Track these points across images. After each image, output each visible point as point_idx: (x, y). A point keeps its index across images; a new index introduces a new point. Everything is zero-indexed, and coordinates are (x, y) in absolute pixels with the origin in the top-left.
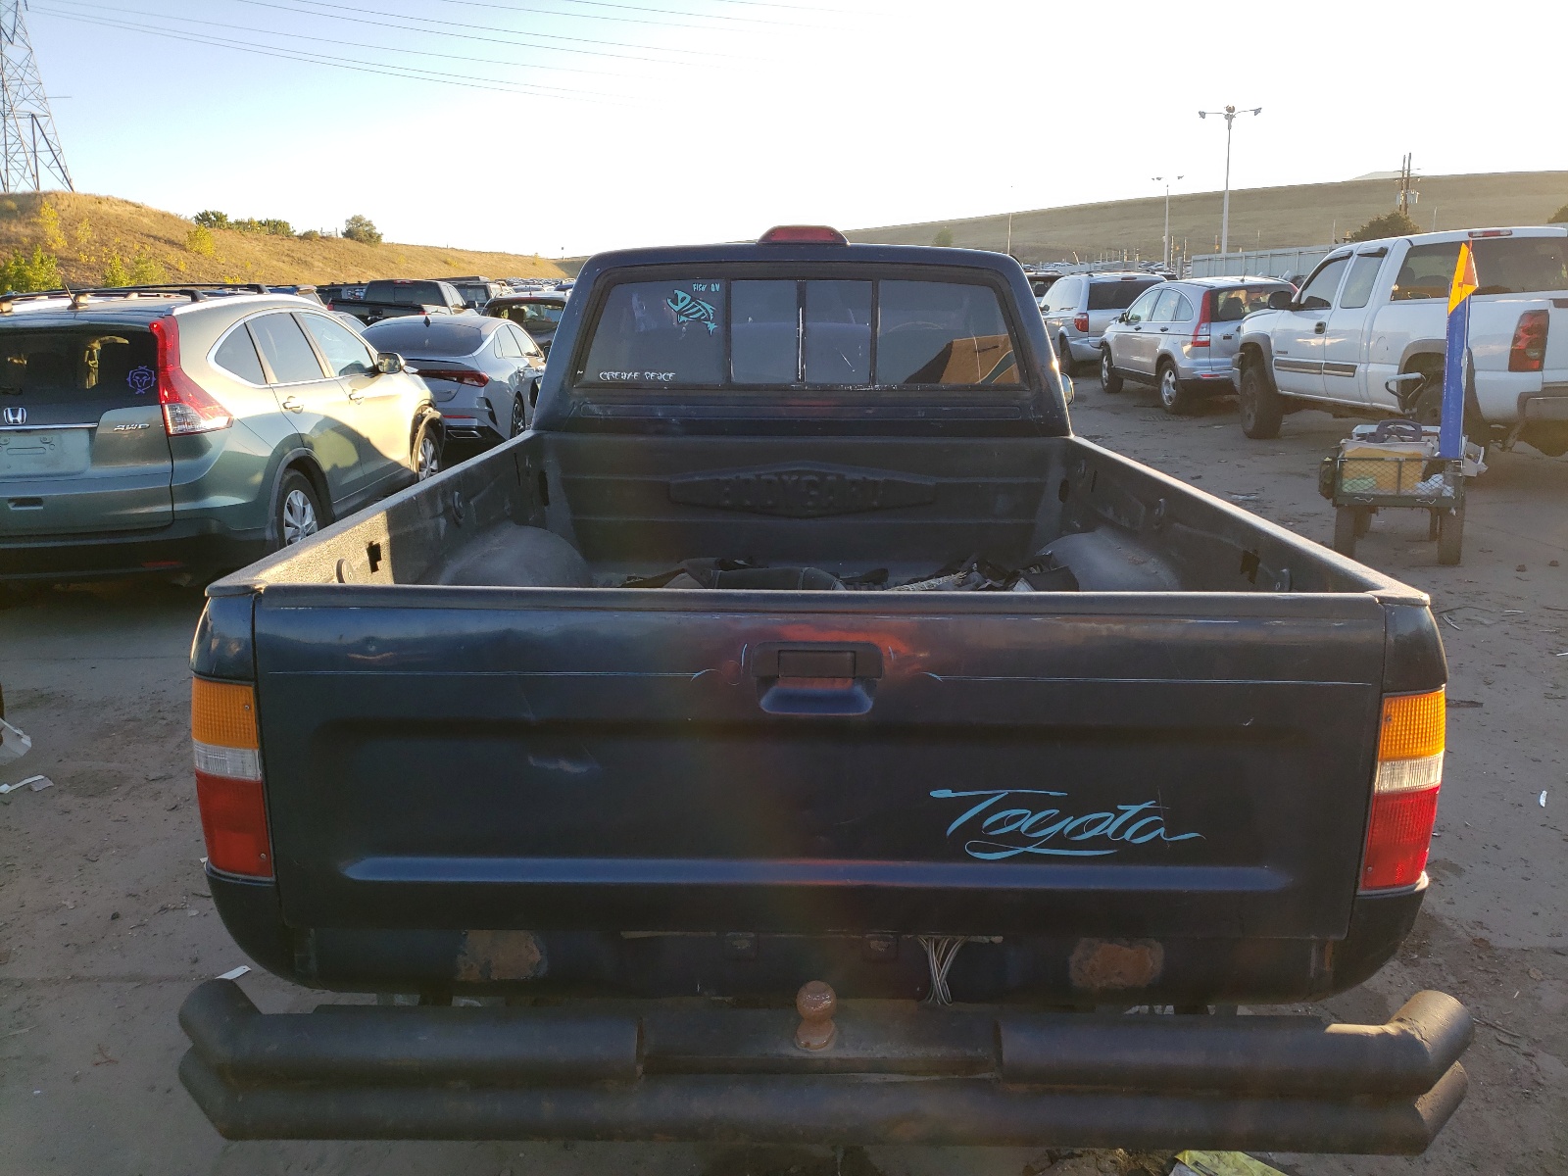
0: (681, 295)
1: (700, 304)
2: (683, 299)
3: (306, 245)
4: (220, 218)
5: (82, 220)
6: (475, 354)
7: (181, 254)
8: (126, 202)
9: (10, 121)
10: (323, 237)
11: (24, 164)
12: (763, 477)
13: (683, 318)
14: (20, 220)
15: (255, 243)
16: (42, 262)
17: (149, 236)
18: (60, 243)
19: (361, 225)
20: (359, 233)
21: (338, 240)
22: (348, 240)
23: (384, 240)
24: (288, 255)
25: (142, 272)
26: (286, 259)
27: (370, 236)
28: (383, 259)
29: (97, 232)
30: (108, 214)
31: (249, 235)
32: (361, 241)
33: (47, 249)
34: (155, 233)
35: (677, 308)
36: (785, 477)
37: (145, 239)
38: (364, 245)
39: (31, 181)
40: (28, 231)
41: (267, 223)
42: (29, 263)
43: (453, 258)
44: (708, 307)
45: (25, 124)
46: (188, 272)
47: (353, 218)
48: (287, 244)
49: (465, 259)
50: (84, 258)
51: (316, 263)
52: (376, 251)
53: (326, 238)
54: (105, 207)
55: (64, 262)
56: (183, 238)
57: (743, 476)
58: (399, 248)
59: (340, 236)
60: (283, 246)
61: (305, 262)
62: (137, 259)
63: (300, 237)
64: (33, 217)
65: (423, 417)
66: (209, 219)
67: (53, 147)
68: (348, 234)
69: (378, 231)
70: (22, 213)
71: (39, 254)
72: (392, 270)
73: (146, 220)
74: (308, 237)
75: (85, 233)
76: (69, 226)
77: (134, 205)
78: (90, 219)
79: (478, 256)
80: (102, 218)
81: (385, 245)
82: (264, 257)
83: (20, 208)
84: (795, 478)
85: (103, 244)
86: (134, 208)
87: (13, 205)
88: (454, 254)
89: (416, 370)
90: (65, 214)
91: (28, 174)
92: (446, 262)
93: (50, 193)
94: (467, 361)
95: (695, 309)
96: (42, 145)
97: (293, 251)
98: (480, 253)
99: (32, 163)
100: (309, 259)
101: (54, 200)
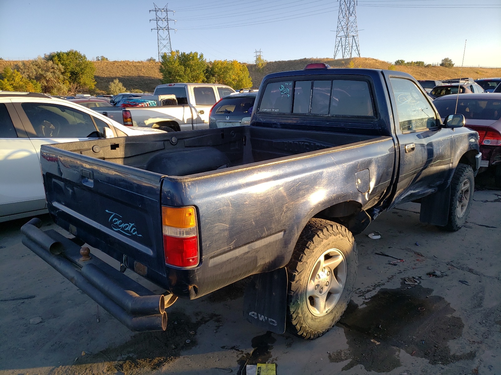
0: (282, 86)
1: (286, 89)
2: (283, 87)
3: (427, 69)
4: (402, 62)
8: (373, 59)
9: (347, 38)
10: (433, 66)
11: (349, 50)
12: (295, 142)
13: (282, 93)
15: (410, 69)
19: (447, 61)
20: (447, 64)
21: (438, 67)
22: (442, 67)
23: (455, 66)
24: (420, 73)
26: (419, 74)
27: (450, 65)
28: (452, 72)
30: (367, 63)
31: (409, 67)
32: (446, 67)
35: (281, 90)
36: (300, 143)
38: (447, 68)
39: (349, 55)
41: (417, 63)
43: (480, 71)
44: (288, 90)
45: (351, 39)
47: (445, 59)
48: (421, 69)
49: (485, 71)
51: (428, 75)
52: (451, 70)
53: (434, 66)
54: (367, 61)
57: (290, 141)
58: (460, 68)
59: (439, 65)
60: (419, 70)
61: (425, 75)
63: (426, 66)
64: (348, 65)
66: (399, 62)
67: (357, 45)
68: (442, 65)
69: (453, 63)
70: (345, 64)
72: (455, 76)
73: (377, 64)
74: (428, 66)
77: (375, 60)
78: (362, 65)
79: (491, 70)
81: (455, 68)
84: (303, 143)
86: (375, 61)
87: (343, 62)
88: (481, 69)
90: (356, 64)
91: (349, 53)
92: (477, 73)
93: (354, 58)
95: (285, 90)
96: (354, 44)
97: (421, 71)
98: (492, 69)
99: (351, 50)
101: (354, 60)
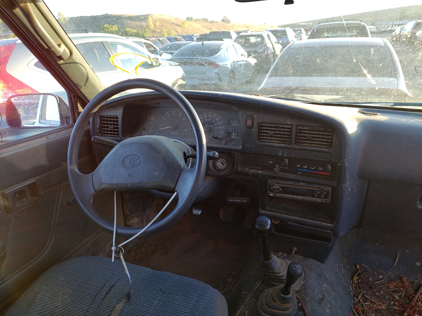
3: (211, 24)
4: (192, 18)
5: (157, 21)
6: (216, 56)
7: (180, 28)
10: (216, 22)
14: (144, 21)
15: (199, 24)
16: (148, 32)
17: (173, 24)
18: (152, 26)
19: (226, 18)
20: (225, 20)
22: (222, 22)
23: (231, 22)
25: (170, 33)
26: (206, 28)
27: (228, 21)
28: (231, 27)
29: (161, 23)
30: (164, 19)
31: (198, 22)
32: (225, 22)
33: (149, 28)
34: (174, 23)
37: (172, 24)
40: (146, 24)
41: (203, 19)
42: (145, 32)
46: (181, 33)
47: (224, 16)
48: (207, 24)
50: (157, 30)
51: (214, 29)
52: (229, 24)
55: (153, 32)
56: (180, 23)
59: (220, 21)
60: (205, 24)
62: (169, 30)
63: (210, 22)
64: (147, 20)
65: (176, 83)
66: (189, 19)
68: (223, 20)
69: (230, 20)
71: (147, 30)
73: (172, 20)
74: (212, 22)
75: (158, 24)
76: (154, 22)
78: (159, 20)
80: (162, 20)
82: (200, 28)
83: (145, 18)
85: (162, 26)
87: (142, 18)
89: (178, 64)
90: (154, 19)
92: (247, 27)
94: (211, 59)
100: (212, 28)
101: (152, 16)
